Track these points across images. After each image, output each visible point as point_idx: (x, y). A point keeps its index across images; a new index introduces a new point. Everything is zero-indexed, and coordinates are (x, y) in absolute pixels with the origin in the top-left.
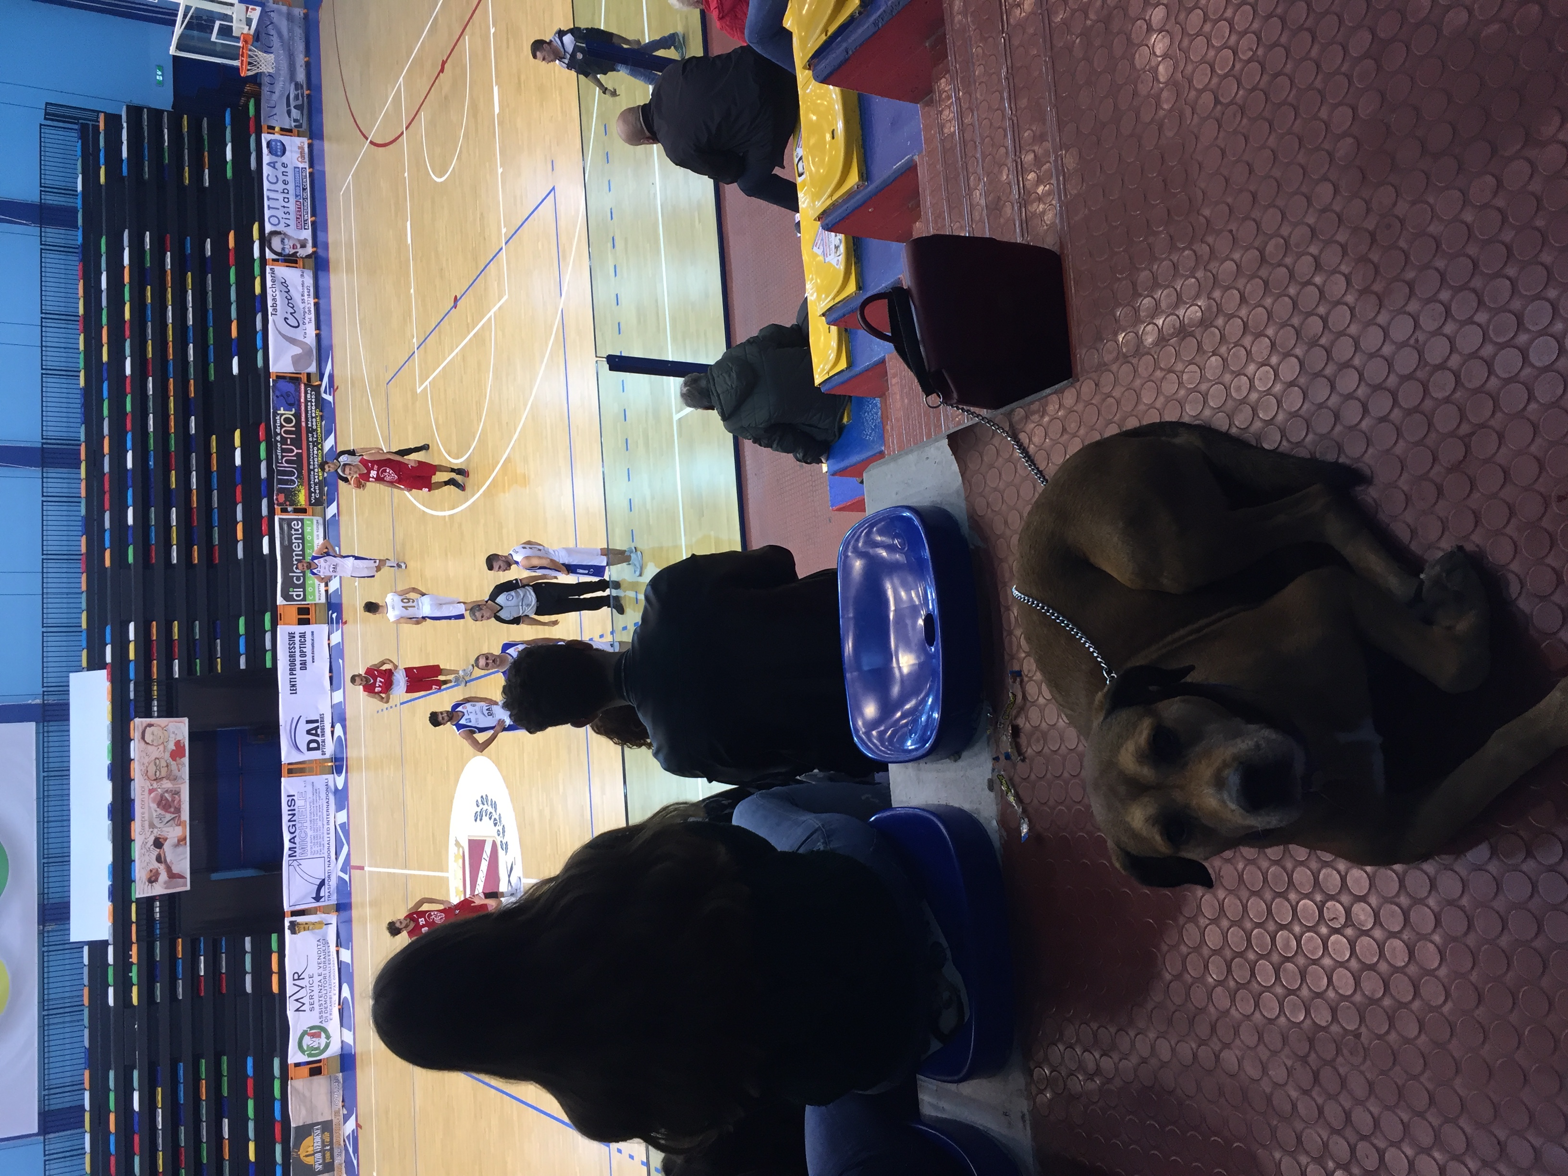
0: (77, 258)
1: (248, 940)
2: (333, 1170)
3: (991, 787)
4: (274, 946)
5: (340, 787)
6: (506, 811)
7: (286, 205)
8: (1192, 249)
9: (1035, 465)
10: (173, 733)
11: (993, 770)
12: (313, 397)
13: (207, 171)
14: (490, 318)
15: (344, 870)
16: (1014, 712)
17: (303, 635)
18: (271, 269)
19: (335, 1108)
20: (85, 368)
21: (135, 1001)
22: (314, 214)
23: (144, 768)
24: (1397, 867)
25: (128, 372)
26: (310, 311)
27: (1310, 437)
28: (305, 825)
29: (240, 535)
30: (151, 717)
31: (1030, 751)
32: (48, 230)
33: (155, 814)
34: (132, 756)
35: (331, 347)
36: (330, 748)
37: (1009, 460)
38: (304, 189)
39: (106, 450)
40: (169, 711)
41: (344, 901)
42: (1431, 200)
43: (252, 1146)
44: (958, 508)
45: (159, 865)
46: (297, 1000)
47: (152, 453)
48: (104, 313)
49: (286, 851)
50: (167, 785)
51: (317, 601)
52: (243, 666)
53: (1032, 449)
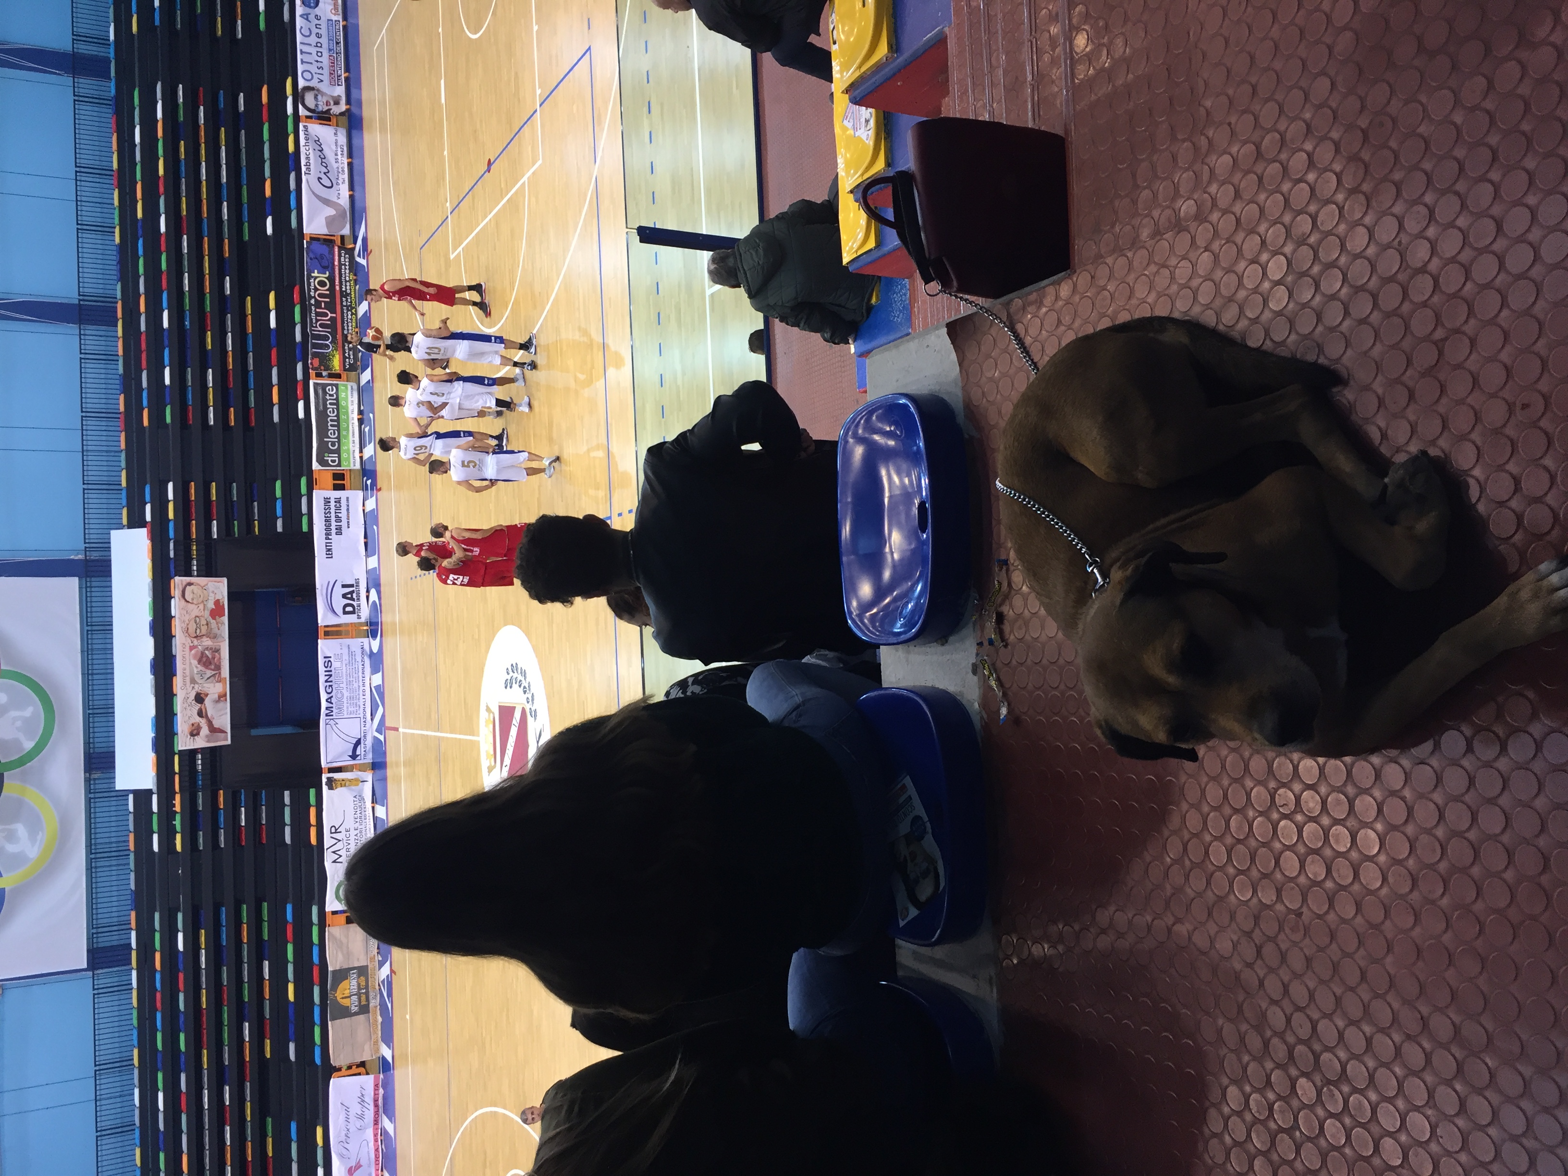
0: (110, 111)
1: (287, 794)
2: (369, 1012)
3: (975, 672)
4: (312, 800)
5: (375, 650)
6: (535, 679)
7: (319, 59)
8: (1191, 141)
9: (1029, 356)
10: (213, 592)
11: (977, 655)
12: (347, 260)
13: (239, 22)
14: (524, 183)
15: (379, 730)
16: (999, 600)
17: (338, 501)
18: (304, 126)
19: (371, 955)
20: (121, 225)
21: (179, 848)
22: (347, 70)
23: (184, 626)
24: (1348, 759)
25: (163, 229)
26: (343, 171)
27: (1293, 337)
28: (341, 685)
29: (275, 398)
30: (191, 576)
31: (1012, 637)
32: (81, 80)
33: (195, 671)
34: (173, 614)
35: (364, 210)
36: (365, 612)
37: (1005, 351)
38: (337, 43)
39: (142, 308)
40: (208, 571)
41: (379, 760)
42: (1424, 100)
43: (291, 987)
44: (955, 396)
45: (200, 719)
46: (334, 852)
47: (188, 312)
48: (138, 168)
49: (323, 711)
50: (207, 642)
51: (352, 467)
52: (280, 529)
53: (1028, 340)
